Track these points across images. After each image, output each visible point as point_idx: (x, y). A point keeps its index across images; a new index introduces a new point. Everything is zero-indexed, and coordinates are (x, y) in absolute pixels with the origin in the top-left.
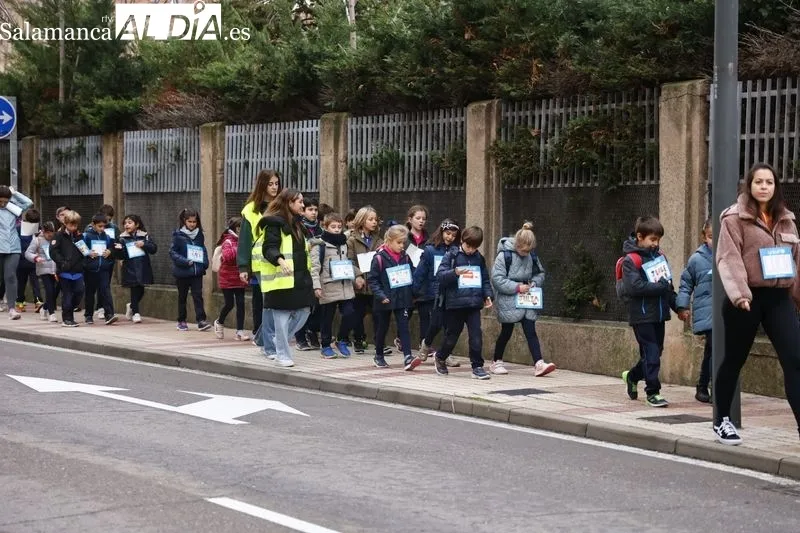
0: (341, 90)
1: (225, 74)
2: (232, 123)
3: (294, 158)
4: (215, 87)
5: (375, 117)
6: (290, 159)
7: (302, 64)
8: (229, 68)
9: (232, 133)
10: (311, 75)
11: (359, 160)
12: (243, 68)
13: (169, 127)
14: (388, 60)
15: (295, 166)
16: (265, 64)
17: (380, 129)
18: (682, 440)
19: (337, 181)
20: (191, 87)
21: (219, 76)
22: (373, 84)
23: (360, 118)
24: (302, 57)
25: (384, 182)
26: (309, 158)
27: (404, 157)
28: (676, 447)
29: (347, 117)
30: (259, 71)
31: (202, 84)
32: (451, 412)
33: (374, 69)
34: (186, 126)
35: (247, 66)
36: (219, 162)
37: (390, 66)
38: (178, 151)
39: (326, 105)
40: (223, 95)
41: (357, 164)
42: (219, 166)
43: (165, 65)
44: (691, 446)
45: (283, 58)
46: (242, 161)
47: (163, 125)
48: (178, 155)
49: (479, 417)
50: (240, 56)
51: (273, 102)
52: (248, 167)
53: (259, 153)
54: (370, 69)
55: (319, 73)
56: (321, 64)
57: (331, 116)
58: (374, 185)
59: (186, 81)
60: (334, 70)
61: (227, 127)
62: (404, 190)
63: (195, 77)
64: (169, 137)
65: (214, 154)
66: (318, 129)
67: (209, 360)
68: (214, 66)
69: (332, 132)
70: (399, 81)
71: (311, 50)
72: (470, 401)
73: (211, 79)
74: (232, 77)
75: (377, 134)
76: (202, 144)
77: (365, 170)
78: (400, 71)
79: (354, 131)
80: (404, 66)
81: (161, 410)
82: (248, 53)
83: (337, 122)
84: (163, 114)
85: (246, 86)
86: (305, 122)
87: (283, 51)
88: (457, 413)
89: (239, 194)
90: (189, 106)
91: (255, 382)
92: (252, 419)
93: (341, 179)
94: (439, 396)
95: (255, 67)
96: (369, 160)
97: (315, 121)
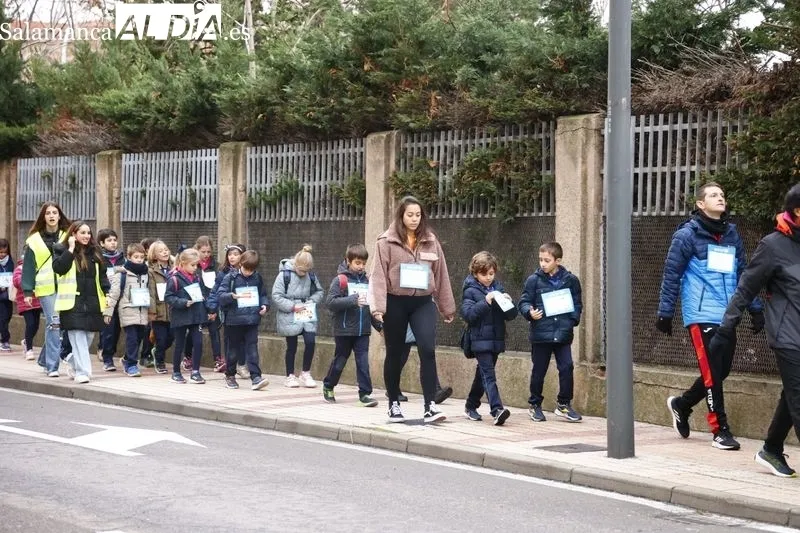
0: (240, 119)
1: (122, 102)
2: (129, 151)
3: (193, 187)
4: (113, 116)
5: (274, 147)
6: (188, 188)
7: (201, 93)
8: (126, 95)
9: (129, 161)
10: (211, 104)
11: (258, 189)
12: (141, 96)
13: (64, 154)
14: (288, 90)
15: (193, 195)
16: (163, 93)
17: (280, 159)
18: (577, 469)
19: (235, 210)
20: (87, 115)
21: (116, 104)
22: (273, 114)
23: (259, 148)
24: (201, 86)
25: (283, 211)
26: (208, 187)
27: (303, 187)
28: (571, 477)
29: (246, 146)
30: (157, 99)
31: (98, 111)
32: (349, 442)
33: (273, 98)
34: (82, 153)
35: (144, 93)
36: (116, 191)
37: (291, 96)
38: (73, 179)
39: (226, 134)
40: (120, 123)
41: (257, 193)
42: (115, 195)
43: (61, 92)
44: (586, 475)
45: (181, 86)
46: (139, 189)
47: (57, 153)
48: (74, 182)
49: (377, 447)
50: (138, 84)
51: (171, 131)
52: (145, 195)
53: (157, 182)
54: (269, 99)
55: (218, 102)
56: (219, 93)
57: (230, 145)
58: (273, 215)
59: (82, 108)
60: (232, 100)
61: (124, 155)
62: (303, 219)
63: (92, 104)
64: (65, 165)
65: (111, 183)
66: (217, 158)
67: (105, 391)
68: (111, 94)
69: (231, 162)
70: (298, 111)
71: (210, 79)
72: (369, 432)
73: (108, 107)
74: (129, 105)
75: (276, 163)
76: (98, 172)
77: (264, 199)
78: (301, 101)
79: (253, 161)
80: (303, 96)
81: (54, 442)
82: (145, 82)
83: (236, 151)
84: (58, 142)
85: (144, 114)
86: (204, 151)
87: (181, 79)
88: (355, 443)
89: (136, 222)
90: (83, 134)
91: (152, 413)
92: (148, 451)
93: (240, 208)
94: (337, 427)
95: (153, 95)
96: (268, 189)
97: (213, 150)
